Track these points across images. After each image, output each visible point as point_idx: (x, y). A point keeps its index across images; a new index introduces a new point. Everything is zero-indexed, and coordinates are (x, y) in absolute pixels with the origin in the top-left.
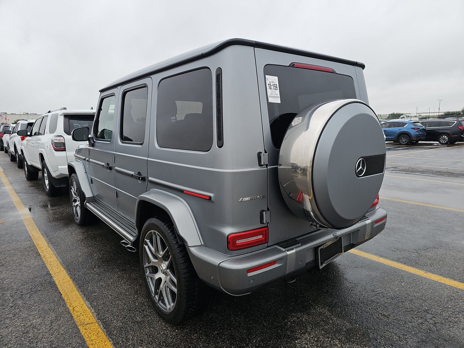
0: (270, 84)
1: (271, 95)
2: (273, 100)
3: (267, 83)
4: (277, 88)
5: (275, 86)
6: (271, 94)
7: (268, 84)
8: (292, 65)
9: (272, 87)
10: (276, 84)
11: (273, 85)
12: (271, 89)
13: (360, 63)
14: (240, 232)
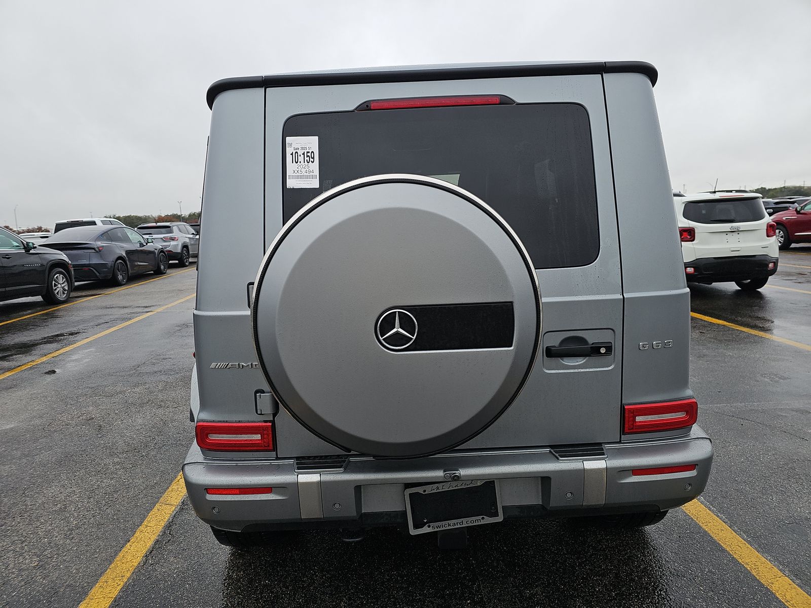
0: (296, 152)
1: (294, 174)
2: (299, 182)
3: (289, 150)
4: (313, 158)
5: (307, 156)
6: (296, 172)
7: (292, 154)
8: (366, 107)
9: (301, 159)
10: (312, 152)
11: (304, 154)
12: (297, 163)
13: (612, 65)
14: (213, 421)
